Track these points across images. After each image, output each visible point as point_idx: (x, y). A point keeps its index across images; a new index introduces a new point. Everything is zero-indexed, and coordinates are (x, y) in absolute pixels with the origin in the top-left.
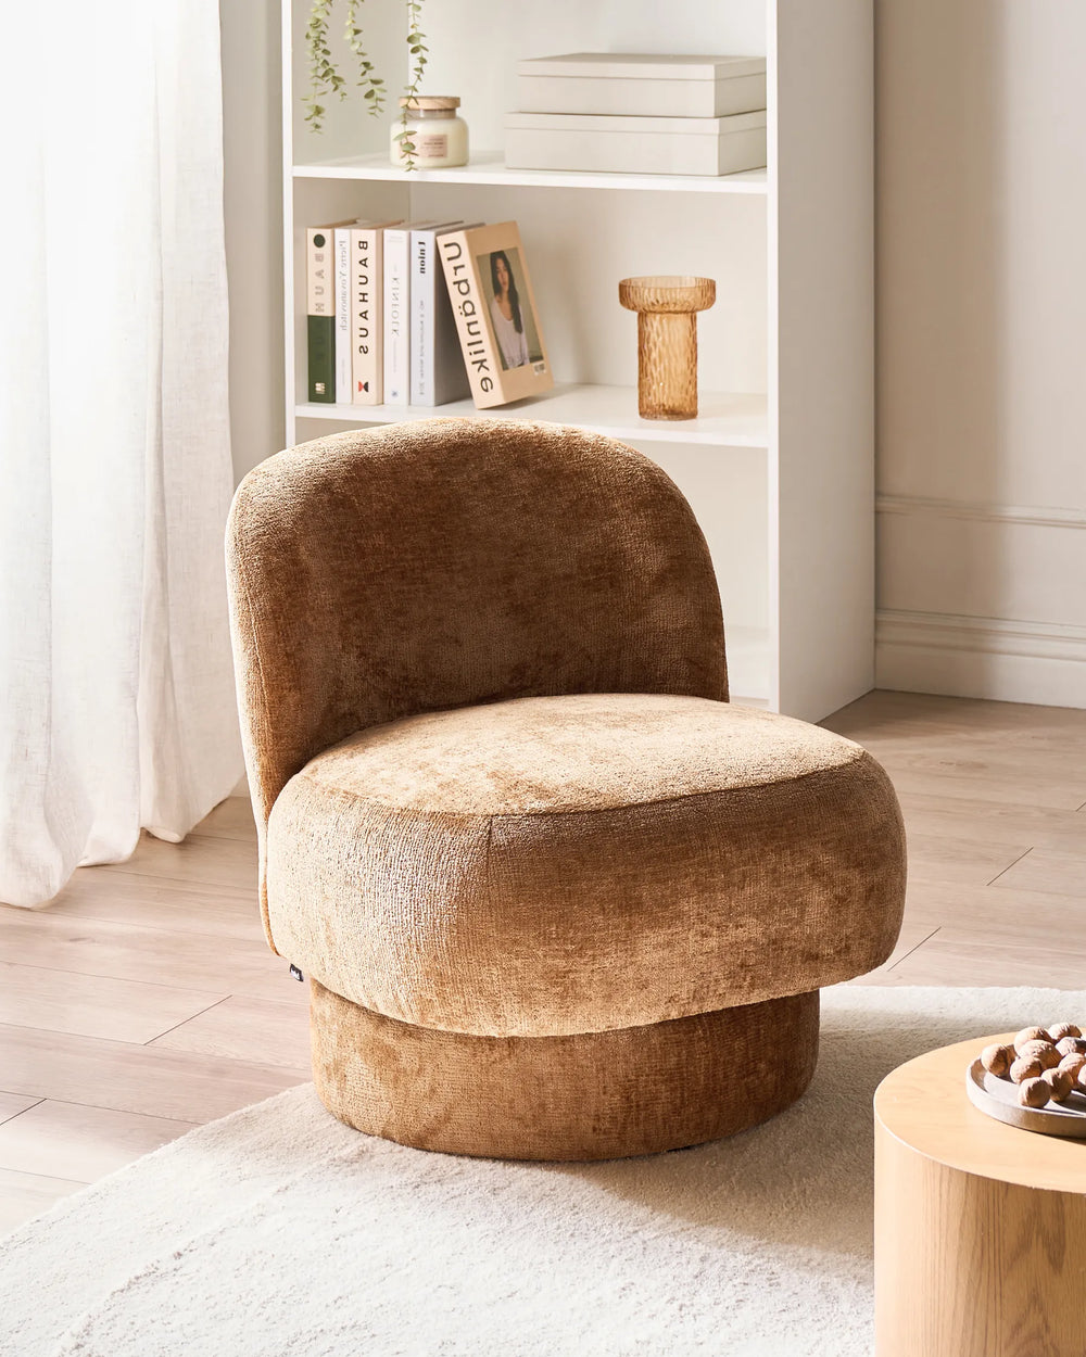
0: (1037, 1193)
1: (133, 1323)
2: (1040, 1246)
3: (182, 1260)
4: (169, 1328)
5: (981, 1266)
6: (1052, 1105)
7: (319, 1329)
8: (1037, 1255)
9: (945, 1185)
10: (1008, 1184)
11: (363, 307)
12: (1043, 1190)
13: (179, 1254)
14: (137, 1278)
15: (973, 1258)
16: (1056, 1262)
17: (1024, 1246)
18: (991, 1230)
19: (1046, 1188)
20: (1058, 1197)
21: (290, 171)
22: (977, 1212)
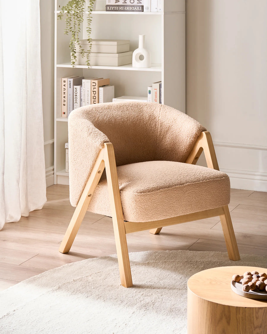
0: (224, 306)
1: (2, 326)
2: (225, 318)
3: (15, 312)
4: (10, 327)
5: (211, 323)
6: (250, 291)
7: (44, 328)
8: (224, 321)
9: (203, 303)
10: (217, 304)
11: (64, 95)
12: (225, 305)
13: (15, 310)
14: (4, 316)
15: (209, 321)
16: (228, 323)
17: (221, 319)
18: (214, 315)
19: (226, 305)
20: (229, 307)
21: (56, 66)
22: (210, 311)
